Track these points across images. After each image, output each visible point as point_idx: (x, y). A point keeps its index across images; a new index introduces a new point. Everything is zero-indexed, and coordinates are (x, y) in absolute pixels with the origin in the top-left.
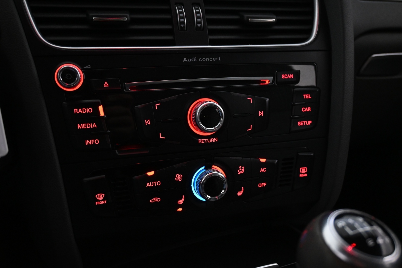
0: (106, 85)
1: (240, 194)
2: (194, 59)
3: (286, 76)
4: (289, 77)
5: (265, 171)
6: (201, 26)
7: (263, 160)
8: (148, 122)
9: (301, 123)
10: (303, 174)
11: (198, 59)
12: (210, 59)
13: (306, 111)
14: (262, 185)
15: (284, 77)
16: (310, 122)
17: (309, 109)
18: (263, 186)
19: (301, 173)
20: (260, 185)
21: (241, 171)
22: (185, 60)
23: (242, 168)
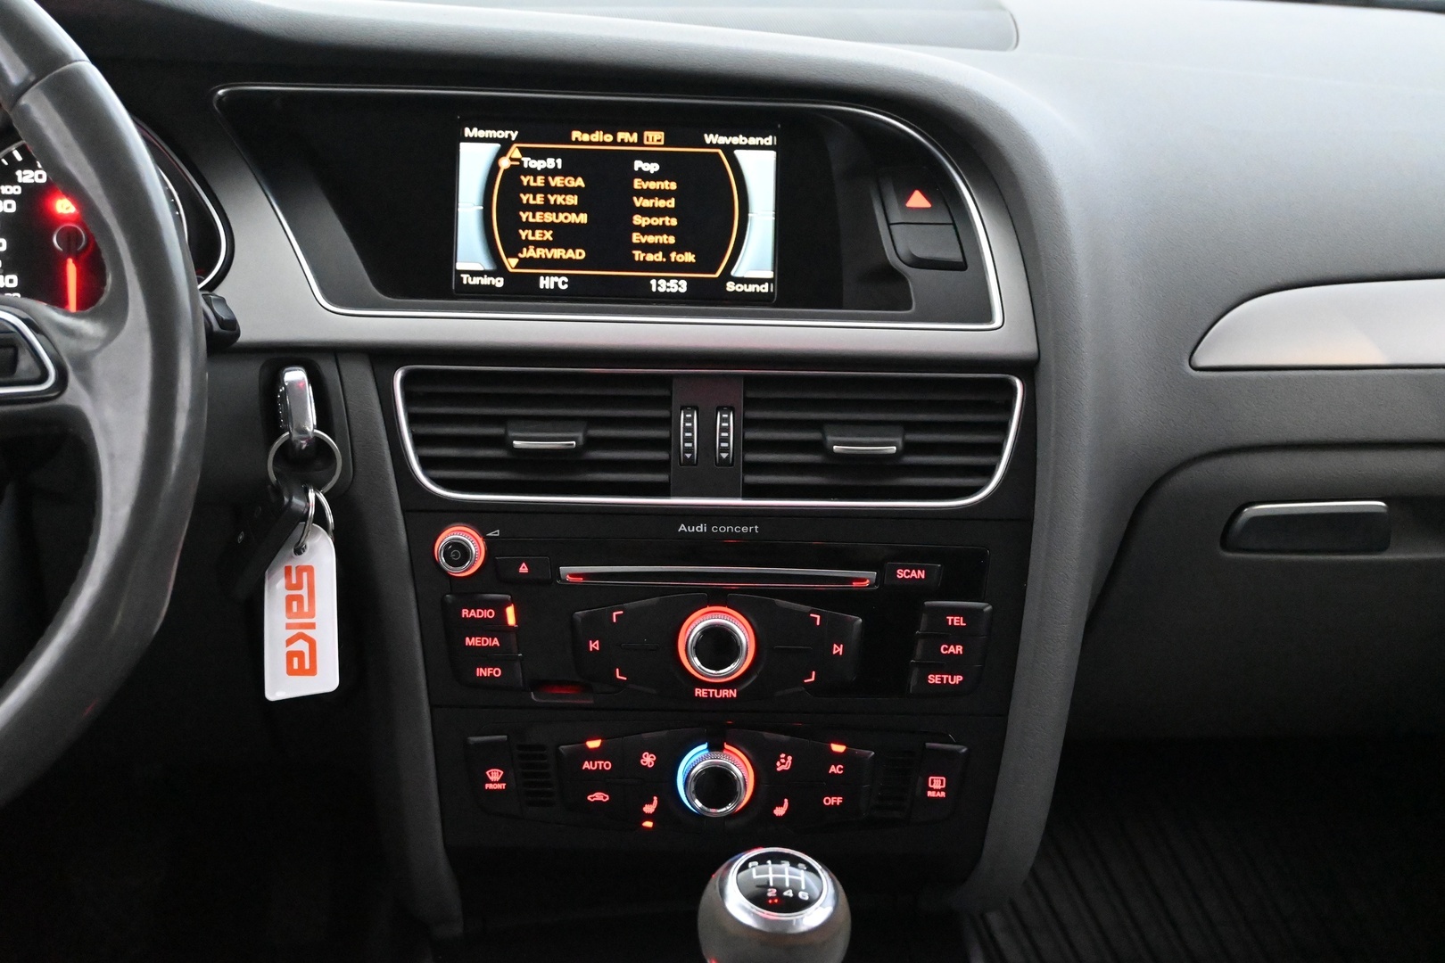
0: (524, 569)
1: (780, 811)
2: (701, 528)
3: (907, 574)
4: (915, 575)
5: (842, 772)
6: (728, 457)
7: (838, 748)
8: (594, 645)
9: (937, 679)
10: (937, 790)
11: (709, 529)
12: (735, 529)
13: (952, 653)
14: (833, 801)
15: (901, 574)
16: (958, 679)
17: (957, 650)
18: (835, 803)
19: (932, 789)
20: (827, 801)
21: (784, 764)
22: (682, 528)
23: (786, 759)
